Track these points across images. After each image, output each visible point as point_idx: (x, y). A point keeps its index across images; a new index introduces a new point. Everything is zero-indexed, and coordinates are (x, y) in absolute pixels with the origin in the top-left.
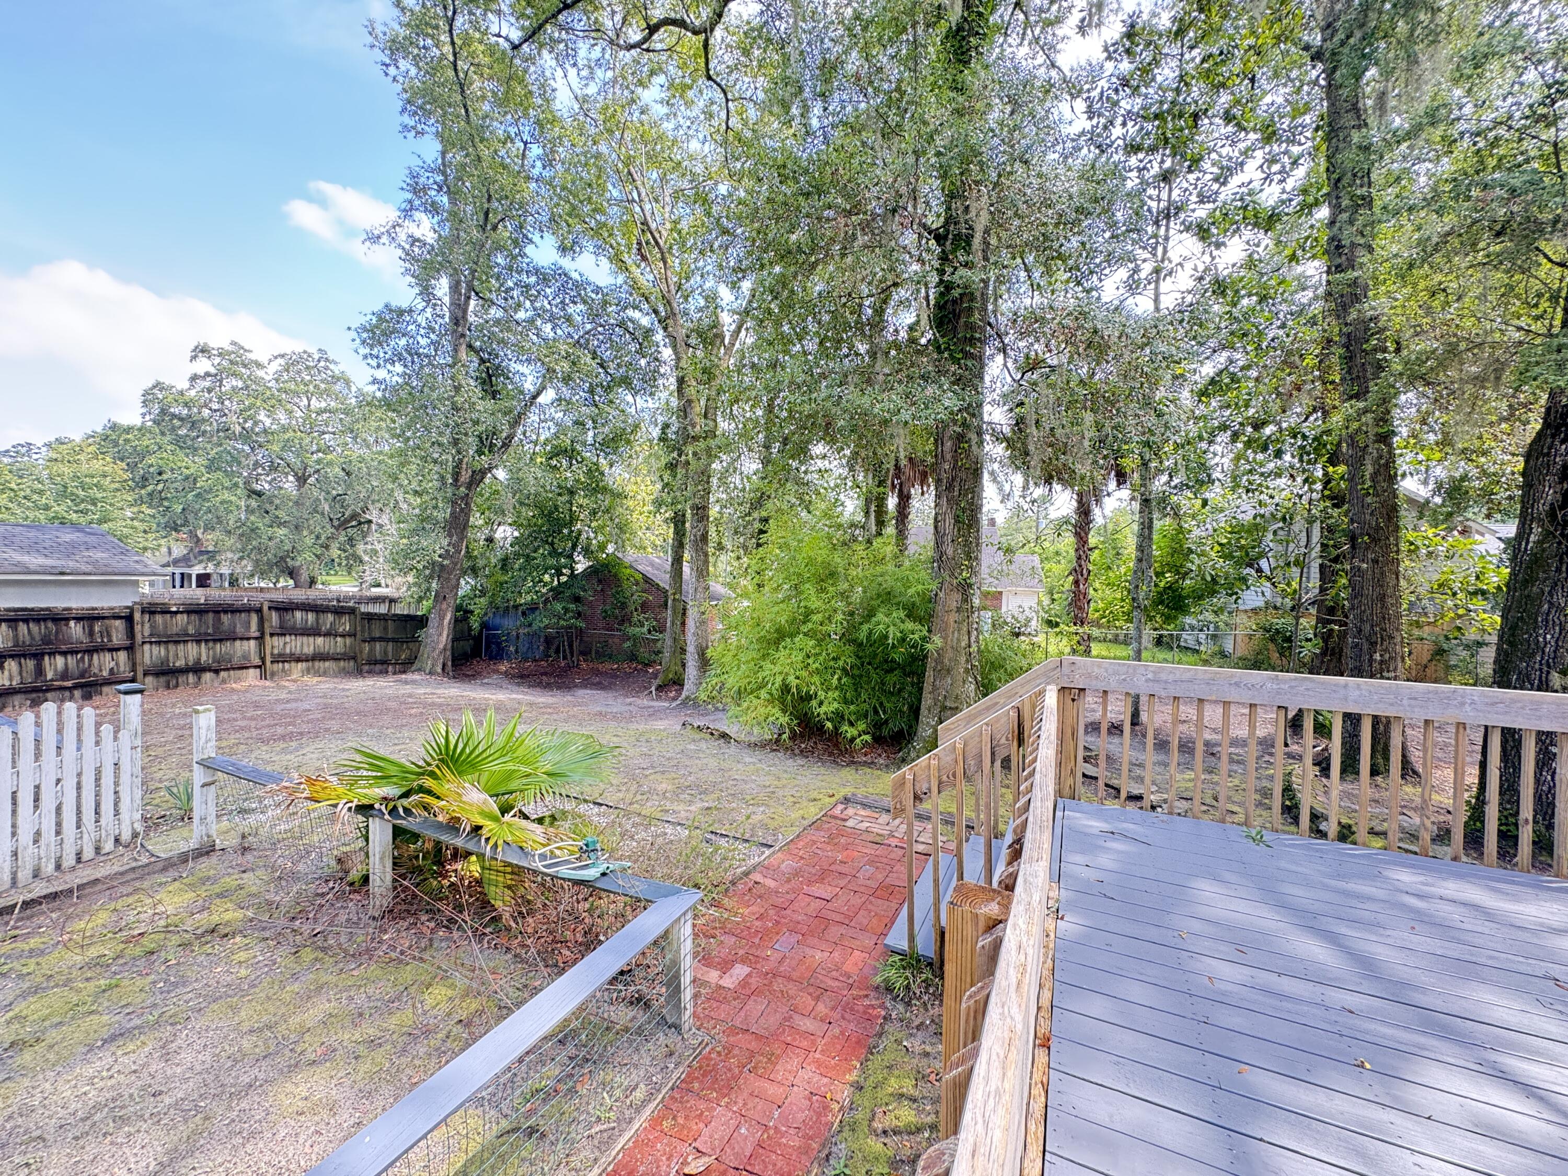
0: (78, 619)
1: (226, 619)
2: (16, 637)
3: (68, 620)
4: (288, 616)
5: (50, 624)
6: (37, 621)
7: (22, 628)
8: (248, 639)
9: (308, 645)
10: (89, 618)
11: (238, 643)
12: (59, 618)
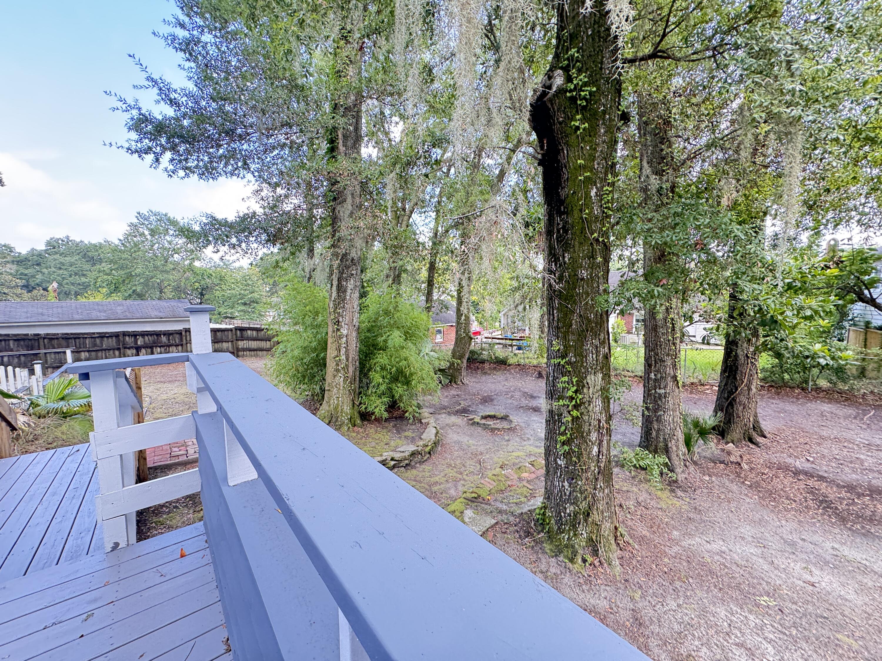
0: (164, 335)
1: (219, 334)
2: (144, 341)
3: (160, 335)
4: (245, 333)
5: (156, 337)
6: (151, 335)
7: (146, 338)
8: (228, 342)
9: (254, 344)
10: (168, 334)
11: (224, 343)
12: (158, 334)
